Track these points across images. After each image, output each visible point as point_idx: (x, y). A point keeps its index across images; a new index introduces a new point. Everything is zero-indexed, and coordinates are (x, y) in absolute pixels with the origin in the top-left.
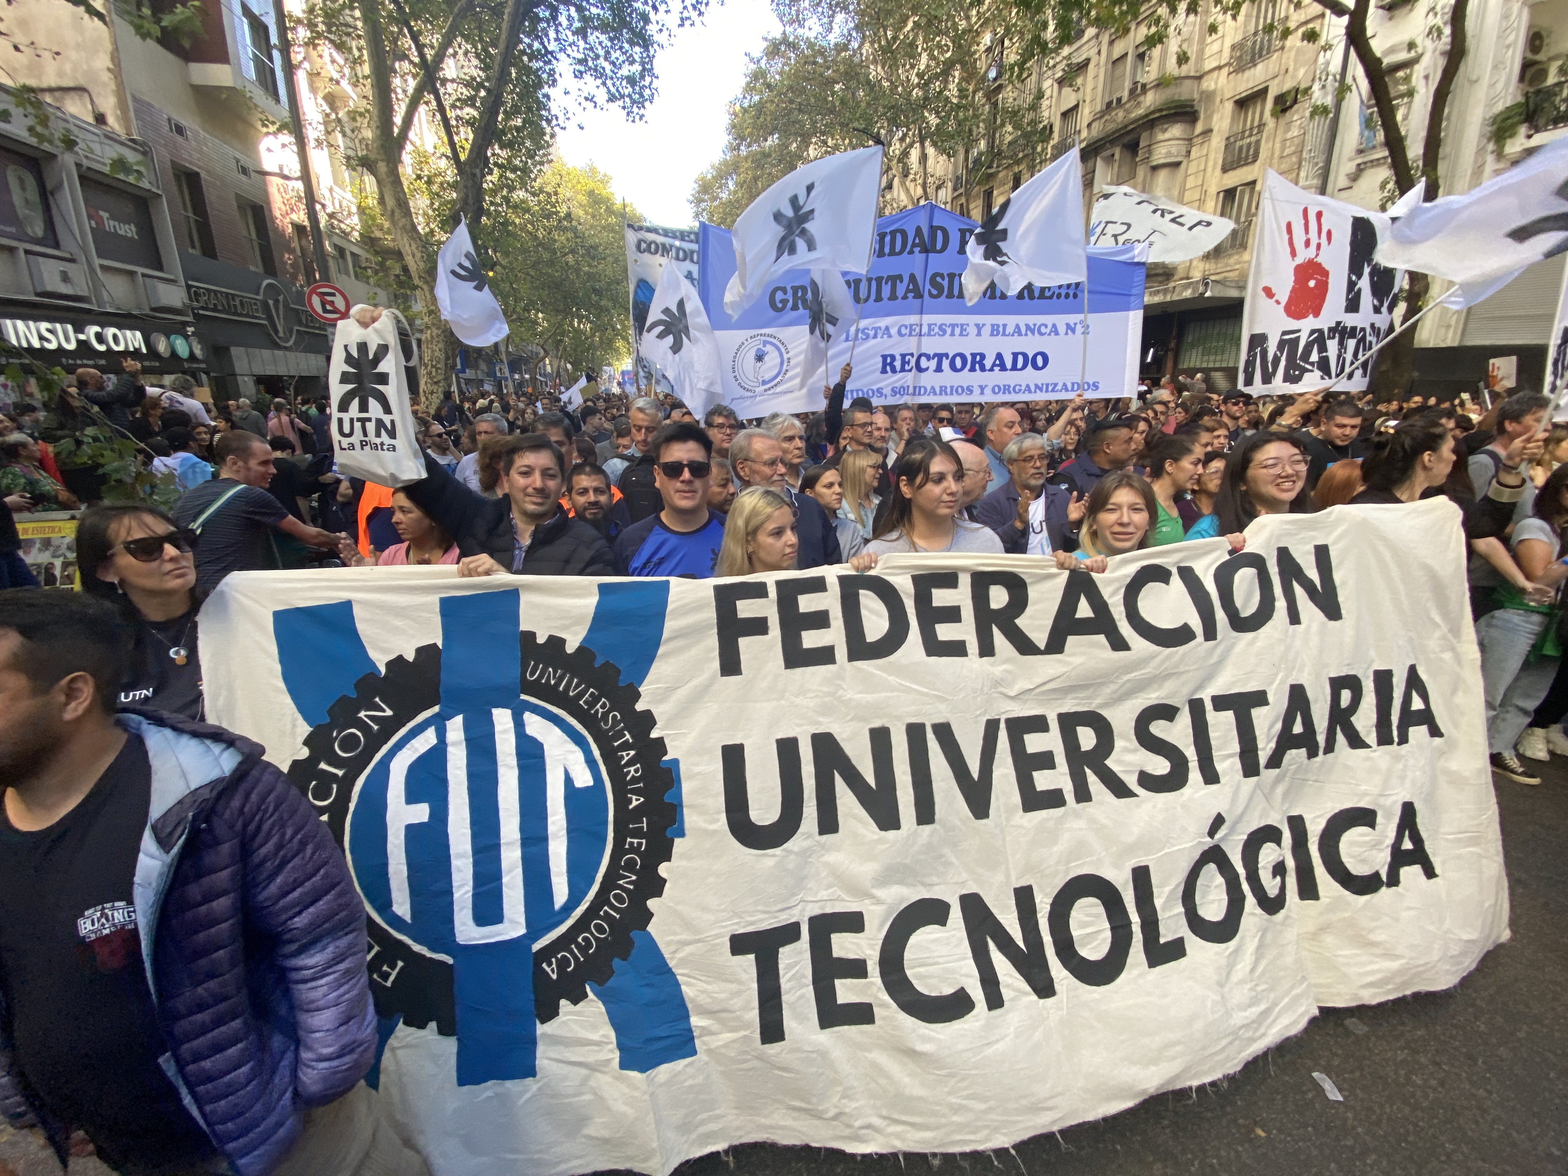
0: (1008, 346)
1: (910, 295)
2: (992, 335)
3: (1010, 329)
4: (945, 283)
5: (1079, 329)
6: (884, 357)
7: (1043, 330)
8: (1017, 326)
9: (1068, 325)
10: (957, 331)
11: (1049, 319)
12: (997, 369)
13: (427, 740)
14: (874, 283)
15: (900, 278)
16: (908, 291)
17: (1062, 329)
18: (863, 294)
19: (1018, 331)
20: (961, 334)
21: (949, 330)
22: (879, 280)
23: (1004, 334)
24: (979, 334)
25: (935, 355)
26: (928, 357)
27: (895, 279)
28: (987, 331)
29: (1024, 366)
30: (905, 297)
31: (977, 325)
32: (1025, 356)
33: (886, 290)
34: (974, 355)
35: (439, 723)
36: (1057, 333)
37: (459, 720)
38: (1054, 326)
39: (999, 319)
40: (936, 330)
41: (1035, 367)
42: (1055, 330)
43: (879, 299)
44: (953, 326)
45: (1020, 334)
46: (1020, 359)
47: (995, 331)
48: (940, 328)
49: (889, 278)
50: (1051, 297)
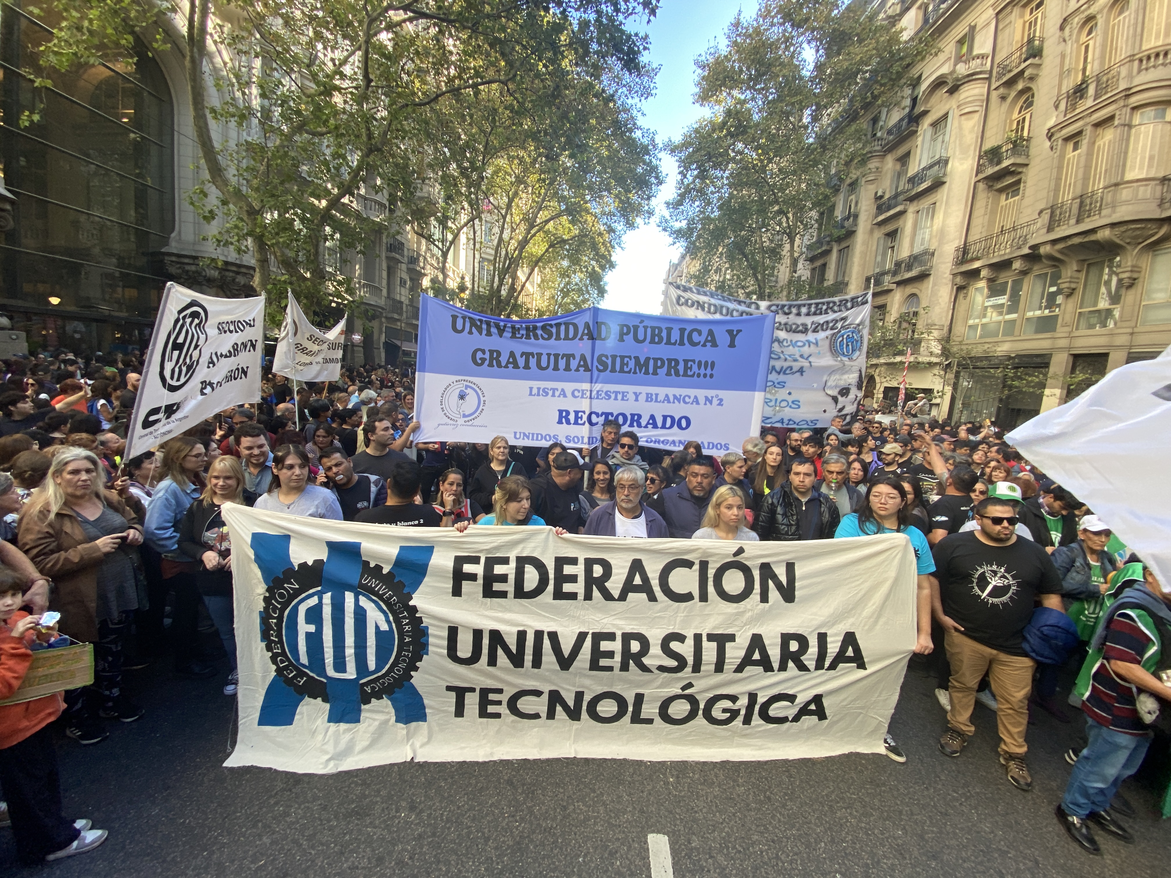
0: (659, 410)
1: (582, 369)
2: (647, 401)
3: (661, 397)
4: (609, 362)
5: (715, 401)
6: (561, 412)
7: (687, 399)
8: (667, 396)
9: (707, 398)
10: (620, 397)
11: (692, 392)
12: (650, 426)
13: (314, 601)
14: (552, 358)
15: (573, 356)
16: (579, 366)
17: (702, 400)
18: (544, 364)
19: (667, 399)
20: (623, 399)
21: (613, 396)
22: (556, 356)
23: (656, 401)
24: (637, 400)
25: (603, 414)
26: (597, 415)
27: (569, 357)
28: (642, 398)
29: (671, 426)
30: (577, 370)
31: (635, 393)
32: (672, 418)
33: (562, 363)
34: (633, 415)
35: (320, 594)
36: (698, 403)
37: (329, 594)
38: (696, 397)
39: (653, 390)
40: (603, 395)
41: (680, 427)
42: (696, 401)
43: (556, 368)
44: (616, 393)
45: (669, 402)
46: (669, 420)
47: (649, 398)
48: (606, 393)
49: (564, 355)
50: (693, 376)
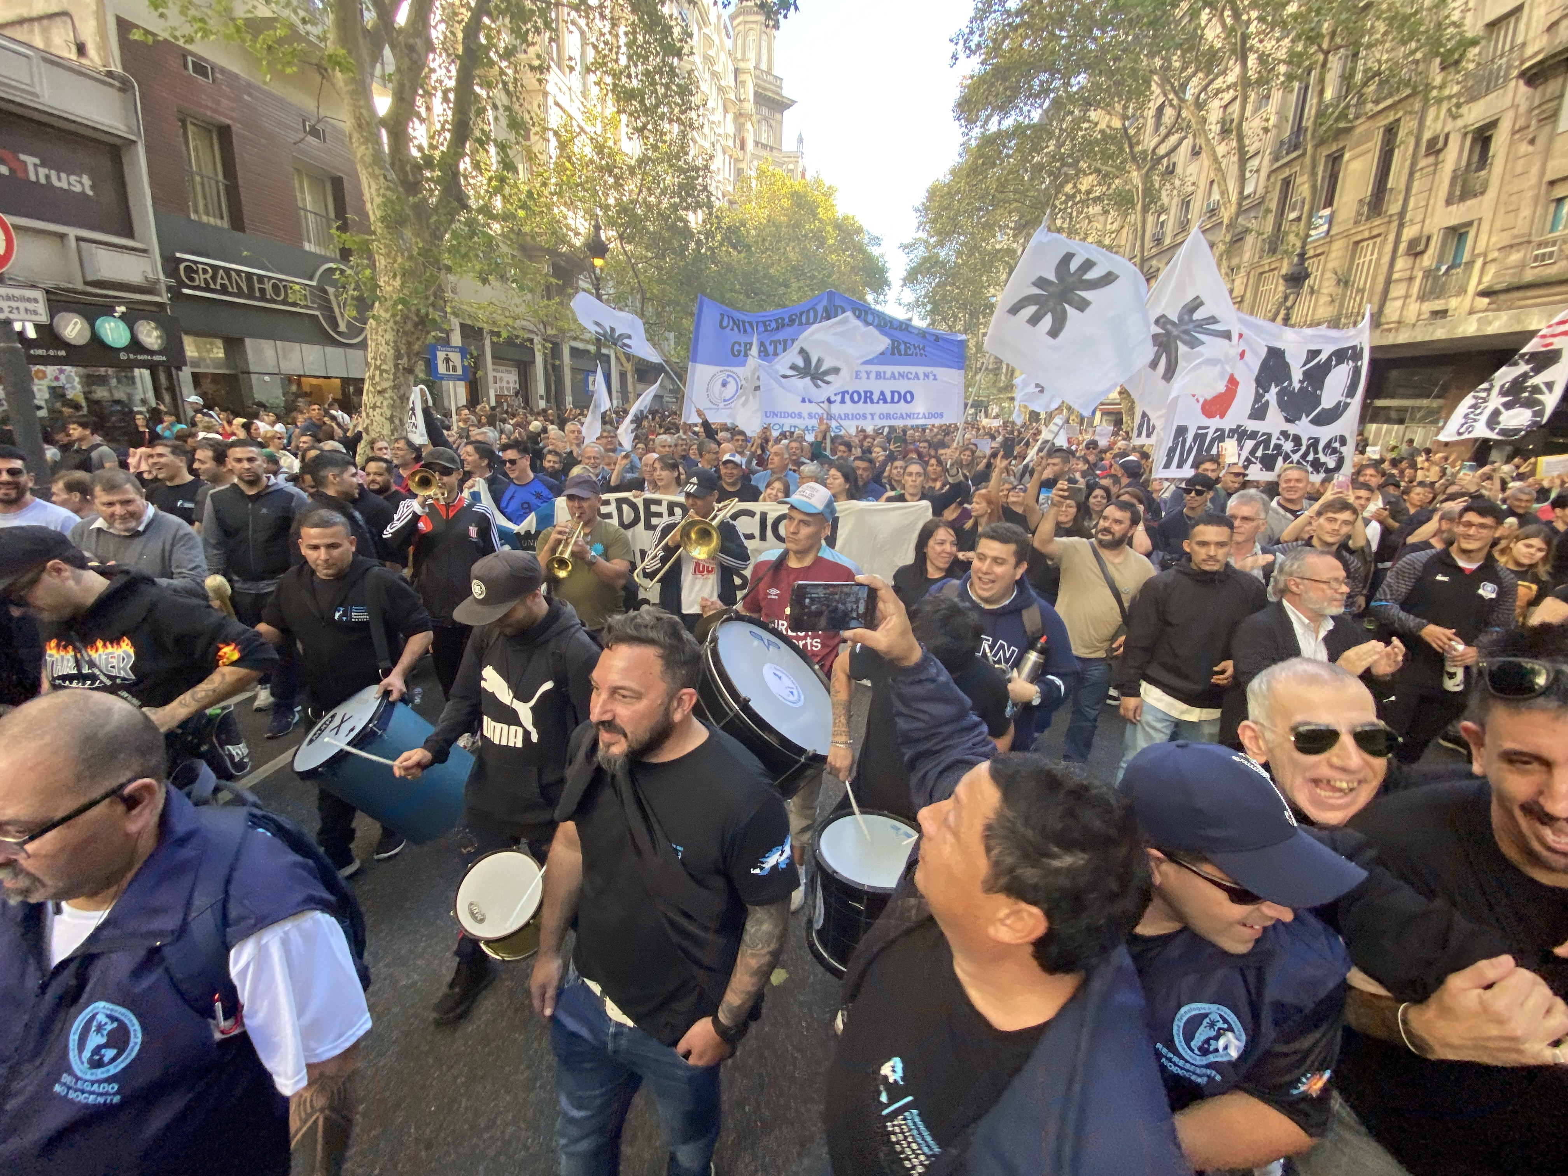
0: (888, 387)
2: (876, 379)
3: (888, 375)
5: (931, 377)
7: (909, 376)
8: (893, 373)
9: (925, 374)
11: (912, 369)
12: (881, 402)
17: (921, 376)
19: (893, 376)
20: (856, 378)
23: (884, 379)
24: (868, 378)
25: (840, 392)
26: (836, 394)
28: (873, 376)
29: (899, 401)
31: (866, 372)
32: (899, 393)
34: (865, 392)
36: (918, 379)
38: (916, 373)
39: (880, 369)
41: (906, 401)
45: (894, 379)
46: (896, 396)
47: (879, 376)
50: (912, 355)
